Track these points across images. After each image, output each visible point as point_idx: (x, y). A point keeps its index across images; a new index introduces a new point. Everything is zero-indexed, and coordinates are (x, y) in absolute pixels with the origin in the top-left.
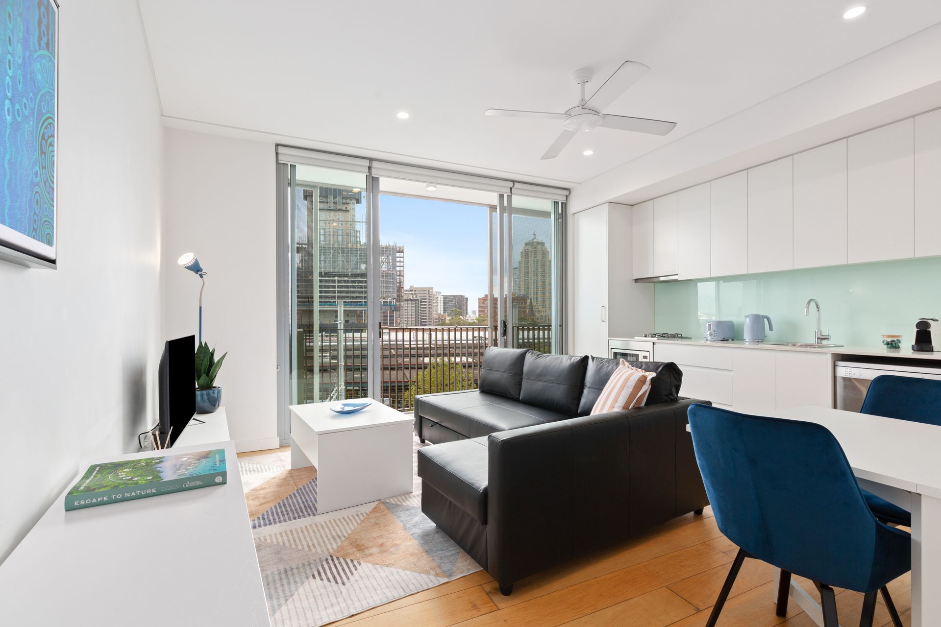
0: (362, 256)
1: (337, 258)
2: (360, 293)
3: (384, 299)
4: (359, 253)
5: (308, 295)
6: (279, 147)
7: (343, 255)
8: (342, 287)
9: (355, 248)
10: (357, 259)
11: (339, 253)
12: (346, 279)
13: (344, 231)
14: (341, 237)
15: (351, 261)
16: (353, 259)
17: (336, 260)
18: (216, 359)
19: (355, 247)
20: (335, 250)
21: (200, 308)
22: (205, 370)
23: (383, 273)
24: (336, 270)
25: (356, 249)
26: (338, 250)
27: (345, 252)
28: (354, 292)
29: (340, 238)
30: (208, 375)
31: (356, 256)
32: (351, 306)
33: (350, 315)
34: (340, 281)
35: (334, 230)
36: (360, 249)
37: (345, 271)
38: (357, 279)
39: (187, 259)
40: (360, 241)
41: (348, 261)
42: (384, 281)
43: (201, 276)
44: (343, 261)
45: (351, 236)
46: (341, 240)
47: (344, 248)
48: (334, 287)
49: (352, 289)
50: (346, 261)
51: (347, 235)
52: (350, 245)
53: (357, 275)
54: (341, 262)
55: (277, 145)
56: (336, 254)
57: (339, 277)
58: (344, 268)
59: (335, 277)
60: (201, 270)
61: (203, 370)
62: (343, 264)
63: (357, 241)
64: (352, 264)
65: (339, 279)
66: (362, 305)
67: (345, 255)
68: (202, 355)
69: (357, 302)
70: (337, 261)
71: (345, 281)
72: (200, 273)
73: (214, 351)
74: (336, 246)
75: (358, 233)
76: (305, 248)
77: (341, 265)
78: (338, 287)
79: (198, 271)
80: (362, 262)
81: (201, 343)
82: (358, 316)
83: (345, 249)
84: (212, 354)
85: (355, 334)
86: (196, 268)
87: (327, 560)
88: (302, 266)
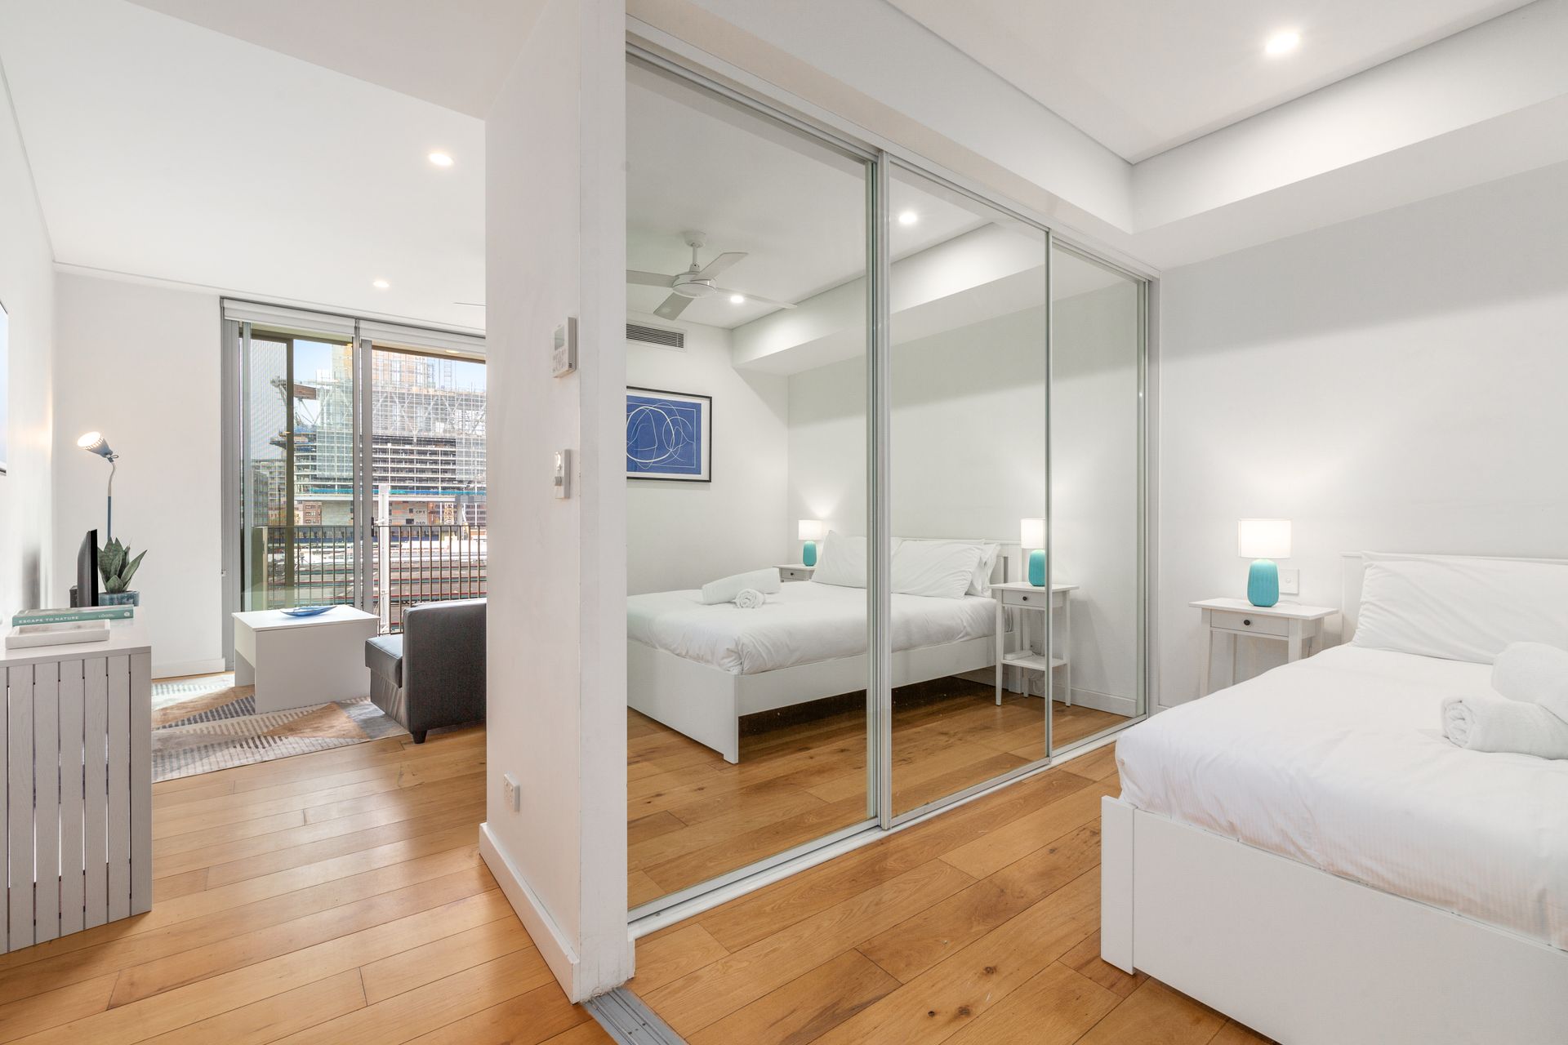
0: (437, 409)
1: (391, 411)
2: (433, 472)
3: (479, 482)
4: (432, 403)
5: (333, 474)
6: (225, 300)
7: (403, 406)
8: (400, 461)
9: (425, 395)
10: (429, 414)
11: (395, 402)
12: (407, 447)
13: (403, 363)
14: (398, 374)
15: (416, 417)
16: (421, 412)
17: (388, 414)
18: (131, 558)
19: (426, 393)
20: (386, 397)
21: (109, 498)
22: (116, 571)
23: (477, 440)
24: (389, 432)
25: (427, 397)
26: (391, 397)
27: (407, 401)
28: (422, 471)
29: (396, 377)
30: (120, 576)
31: (426, 408)
32: (417, 493)
33: (414, 510)
34: (395, 452)
35: (386, 362)
36: (433, 396)
37: (406, 434)
38: (429, 448)
39: (90, 439)
40: (434, 383)
41: (412, 417)
42: (478, 453)
43: (111, 460)
44: (403, 417)
45: (417, 373)
46: (398, 380)
47: (404, 394)
48: (385, 461)
49: (419, 466)
50: (408, 417)
51: (410, 372)
52: (415, 390)
53: (429, 442)
54: (398, 419)
55: (222, 298)
56: (389, 404)
57: (393, 443)
58: (404, 429)
59: (386, 443)
60: (111, 453)
61: (113, 571)
62: (402, 421)
63: (428, 383)
64: (420, 423)
65: (394, 447)
66: (437, 493)
67: (406, 405)
68: (111, 554)
69: (429, 488)
70: (391, 416)
71: (405, 452)
72: (109, 456)
73: (128, 548)
74: (389, 389)
75: (431, 369)
76: (328, 391)
77: (398, 424)
78: (393, 460)
79: (107, 454)
80: (437, 419)
81: (110, 539)
82: (431, 512)
83: (406, 396)
84: (126, 553)
85: (423, 542)
86: (105, 452)
87: (253, 739)
88: (323, 423)
